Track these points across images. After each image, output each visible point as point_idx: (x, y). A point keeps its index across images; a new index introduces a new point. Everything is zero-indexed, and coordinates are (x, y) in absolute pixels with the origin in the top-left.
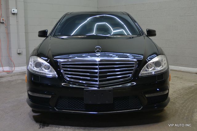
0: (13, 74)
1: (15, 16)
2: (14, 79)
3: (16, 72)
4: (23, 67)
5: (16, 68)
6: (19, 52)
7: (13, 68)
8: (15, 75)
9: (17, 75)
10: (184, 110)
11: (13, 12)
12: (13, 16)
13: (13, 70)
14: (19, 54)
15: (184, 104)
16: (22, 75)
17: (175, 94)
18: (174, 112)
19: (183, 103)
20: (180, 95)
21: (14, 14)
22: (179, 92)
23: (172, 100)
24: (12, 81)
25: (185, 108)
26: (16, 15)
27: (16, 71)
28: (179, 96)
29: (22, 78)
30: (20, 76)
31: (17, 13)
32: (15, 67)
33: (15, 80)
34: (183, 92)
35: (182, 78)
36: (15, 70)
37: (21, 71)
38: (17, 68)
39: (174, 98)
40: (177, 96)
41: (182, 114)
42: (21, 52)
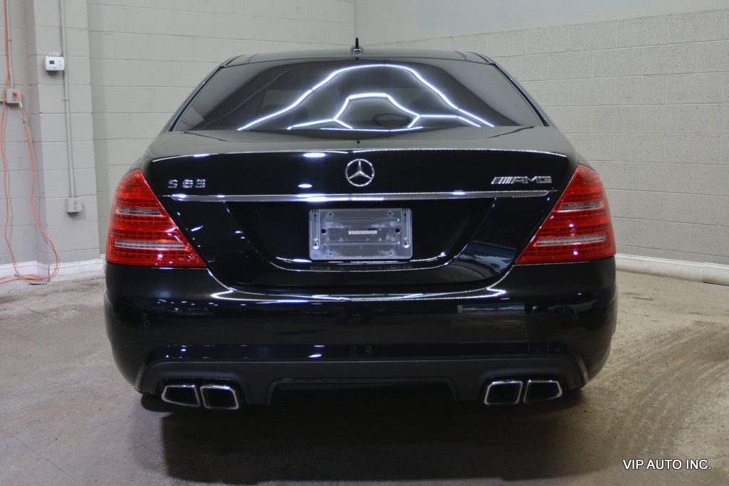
0: (51, 288)
1: (58, 81)
2: (52, 306)
3: (62, 279)
4: (86, 263)
5: (62, 265)
6: (71, 210)
7: (52, 267)
8: (57, 292)
9: (66, 291)
10: (644, 421)
11: (50, 67)
12: (49, 79)
13: (51, 272)
14: (73, 215)
15: (646, 399)
16: (84, 290)
17: (618, 359)
18: (608, 428)
19: (643, 395)
20: (639, 364)
21: (52, 73)
22: (634, 350)
23: (607, 383)
24: (45, 314)
25: (650, 410)
26: (61, 77)
27: (63, 276)
28: (634, 368)
29: (80, 302)
30: (75, 294)
31: (63, 71)
32: (58, 261)
33: (56, 310)
34: (650, 351)
35: (651, 299)
36: (60, 272)
37: (82, 276)
38: (67, 265)
39: (612, 373)
40: (626, 366)
41: (636, 437)
42: (79, 209)
